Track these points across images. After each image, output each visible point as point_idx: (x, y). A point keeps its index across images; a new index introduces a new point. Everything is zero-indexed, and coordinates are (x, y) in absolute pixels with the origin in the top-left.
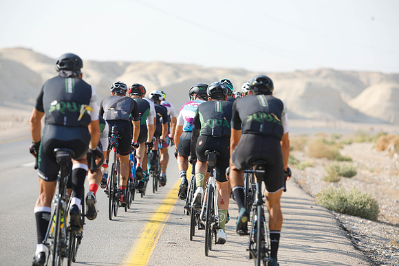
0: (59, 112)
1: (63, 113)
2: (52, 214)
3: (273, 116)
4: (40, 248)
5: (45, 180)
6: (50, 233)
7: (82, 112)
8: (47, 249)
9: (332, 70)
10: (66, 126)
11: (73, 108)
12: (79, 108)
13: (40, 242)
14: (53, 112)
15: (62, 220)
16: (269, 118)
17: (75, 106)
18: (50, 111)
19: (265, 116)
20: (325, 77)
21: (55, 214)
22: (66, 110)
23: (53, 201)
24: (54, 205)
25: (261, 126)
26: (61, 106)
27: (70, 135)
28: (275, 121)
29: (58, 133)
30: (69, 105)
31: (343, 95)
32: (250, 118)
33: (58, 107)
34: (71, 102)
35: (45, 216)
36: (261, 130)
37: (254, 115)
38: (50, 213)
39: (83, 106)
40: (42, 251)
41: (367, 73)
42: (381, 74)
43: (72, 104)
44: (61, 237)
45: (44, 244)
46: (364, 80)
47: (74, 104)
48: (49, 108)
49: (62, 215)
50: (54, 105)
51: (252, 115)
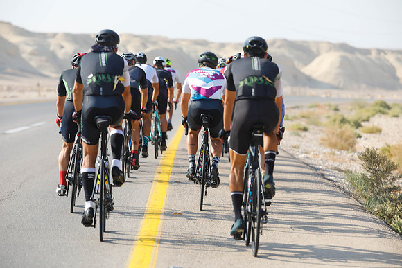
0: (96, 84)
1: (100, 84)
2: (97, 173)
3: (264, 79)
4: (88, 205)
5: (88, 144)
6: (96, 189)
7: (116, 82)
8: (94, 204)
9: (286, 41)
10: (102, 96)
11: (107, 79)
12: (113, 79)
13: (88, 199)
14: (90, 84)
15: (106, 178)
16: (259, 81)
17: (109, 78)
18: (88, 83)
19: (256, 79)
20: (279, 47)
21: (99, 173)
22: (102, 81)
23: (97, 162)
24: (98, 165)
25: (253, 90)
26: (97, 79)
27: (107, 103)
28: (266, 83)
29: (96, 102)
30: (104, 78)
31: (296, 63)
32: (242, 84)
33: (94, 80)
34: (105, 74)
35: (90, 176)
36: (253, 94)
37: (246, 80)
38: (94, 173)
39: (116, 77)
40: (90, 206)
41: (317, 43)
42: (329, 43)
43: (106, 76)
44: (105, 193)
45: (92, 200)
46: (314, 49)
47: (108, 75)
48: (86, 81)
49: (105, 173)
50: (90, 79)
51: (243, 80)
